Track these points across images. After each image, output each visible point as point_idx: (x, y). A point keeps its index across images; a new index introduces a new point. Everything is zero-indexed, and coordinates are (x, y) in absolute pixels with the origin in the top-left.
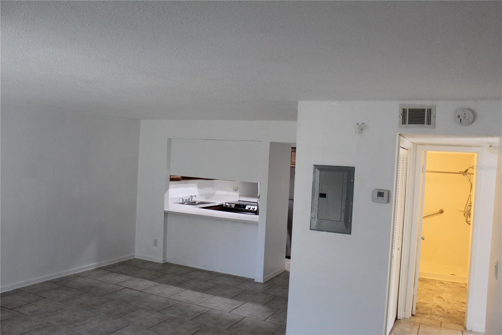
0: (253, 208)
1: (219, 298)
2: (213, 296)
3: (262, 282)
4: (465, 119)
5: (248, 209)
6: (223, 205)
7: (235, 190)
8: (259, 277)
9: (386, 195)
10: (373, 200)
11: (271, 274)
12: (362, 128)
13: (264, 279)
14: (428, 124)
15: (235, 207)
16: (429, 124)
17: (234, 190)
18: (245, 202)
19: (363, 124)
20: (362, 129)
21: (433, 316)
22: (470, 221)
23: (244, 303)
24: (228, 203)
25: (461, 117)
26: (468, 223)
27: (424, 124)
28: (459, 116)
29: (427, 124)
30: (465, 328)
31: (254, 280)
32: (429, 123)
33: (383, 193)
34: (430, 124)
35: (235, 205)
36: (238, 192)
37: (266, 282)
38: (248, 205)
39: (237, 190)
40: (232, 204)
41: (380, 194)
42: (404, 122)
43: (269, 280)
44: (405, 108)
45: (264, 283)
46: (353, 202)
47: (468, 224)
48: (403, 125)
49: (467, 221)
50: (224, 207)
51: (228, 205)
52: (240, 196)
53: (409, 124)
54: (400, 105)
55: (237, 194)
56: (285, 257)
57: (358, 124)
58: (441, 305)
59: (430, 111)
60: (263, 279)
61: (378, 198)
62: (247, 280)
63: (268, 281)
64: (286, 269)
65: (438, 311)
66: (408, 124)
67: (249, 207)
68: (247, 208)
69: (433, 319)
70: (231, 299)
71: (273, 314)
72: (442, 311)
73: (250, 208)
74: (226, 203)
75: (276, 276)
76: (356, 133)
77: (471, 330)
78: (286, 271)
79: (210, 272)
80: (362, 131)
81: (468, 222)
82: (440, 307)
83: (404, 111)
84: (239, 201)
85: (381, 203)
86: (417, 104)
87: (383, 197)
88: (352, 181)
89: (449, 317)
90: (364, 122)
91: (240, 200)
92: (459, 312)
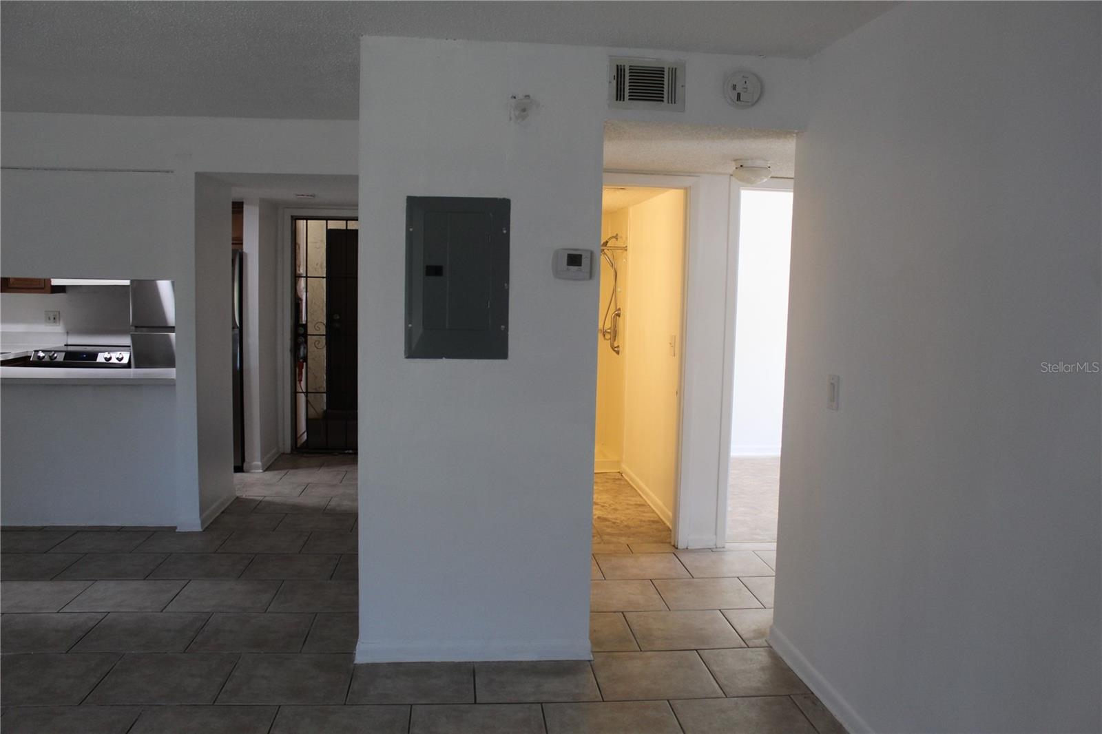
0: (117, 359)
1: (112, 584)
2: (92, 582)
3: (199, 529)
4: (746, 92)
5: (104, 361)
6: (31, 357)
7: (52, 319)
8: (189, 518)
9: (585, 261)
10: (557, 273)
11: (213, 507)
12: (523, 107)
13: (203, 523)
14: (670, 101)
15: (64, 359)
16: (672, 103)
17: (49, 319)
18: (88, 347)
19: (527, 96)
20: (524, 110)
21: (606, 538)
22: (618, 347)
23: (184, 582)
24: (43, 351)
25: (739, 89)
26: (615, 351)
27: (663, 101)
28: (734, 87)
29: (668, 102)
30: (674, 546)
31: (176, 528)
32: (673, 100)
33: (581, 256)
34: (675, 103)
35: (63, 354)
36: (61, 322)
37: (207, 528)
38: (104, 352)
39: (57, 319)
40: (56, 352)
41: (574, 260)
42: (619, 96)
43: (212, 523)
44: (622, 65)
45: (204, 531)
46: (508, 283)
47: (615, 353)
48: (618, 102)
49: (613, 348)
50: (32, 361)
51: (44, 357)
52: (68, 333)
53: (631, 101)
54: (610, 56)
55: (59, 328)
56: (233, 468)
57: (515, 98)
58: (605, 516)
59: (673, 71)
60: (199, 522)
61: (568, 270)
62: (155, 532)
63: (209, 526)
64: (238, 494)
65: (608, 527)
66: (630, 99)
67: (107, 355)
68: (101, 358)
69: (609, 543)
70: (145, 579)
71: (276, 594)
72: (613, 525)
73: (110, 358)
74: (37, 351)
75: (223, 512)
76: (511, 119)
77: (687, 548)
78: (237, 498)
79: (42, 530)
80: (525, 113)
81: (616, 349)
82: (606, 520)
83: (620, 71)
84: (65, 345)
85: (576, 280)
86: (647, 57)
87: (581, 265)
88: (505, 232)
89: (634, 534)
90: (527, 94)
91: (69, 343)
92: (644, 521)
